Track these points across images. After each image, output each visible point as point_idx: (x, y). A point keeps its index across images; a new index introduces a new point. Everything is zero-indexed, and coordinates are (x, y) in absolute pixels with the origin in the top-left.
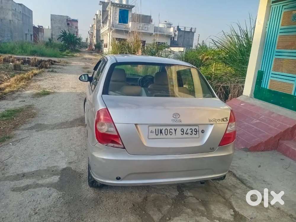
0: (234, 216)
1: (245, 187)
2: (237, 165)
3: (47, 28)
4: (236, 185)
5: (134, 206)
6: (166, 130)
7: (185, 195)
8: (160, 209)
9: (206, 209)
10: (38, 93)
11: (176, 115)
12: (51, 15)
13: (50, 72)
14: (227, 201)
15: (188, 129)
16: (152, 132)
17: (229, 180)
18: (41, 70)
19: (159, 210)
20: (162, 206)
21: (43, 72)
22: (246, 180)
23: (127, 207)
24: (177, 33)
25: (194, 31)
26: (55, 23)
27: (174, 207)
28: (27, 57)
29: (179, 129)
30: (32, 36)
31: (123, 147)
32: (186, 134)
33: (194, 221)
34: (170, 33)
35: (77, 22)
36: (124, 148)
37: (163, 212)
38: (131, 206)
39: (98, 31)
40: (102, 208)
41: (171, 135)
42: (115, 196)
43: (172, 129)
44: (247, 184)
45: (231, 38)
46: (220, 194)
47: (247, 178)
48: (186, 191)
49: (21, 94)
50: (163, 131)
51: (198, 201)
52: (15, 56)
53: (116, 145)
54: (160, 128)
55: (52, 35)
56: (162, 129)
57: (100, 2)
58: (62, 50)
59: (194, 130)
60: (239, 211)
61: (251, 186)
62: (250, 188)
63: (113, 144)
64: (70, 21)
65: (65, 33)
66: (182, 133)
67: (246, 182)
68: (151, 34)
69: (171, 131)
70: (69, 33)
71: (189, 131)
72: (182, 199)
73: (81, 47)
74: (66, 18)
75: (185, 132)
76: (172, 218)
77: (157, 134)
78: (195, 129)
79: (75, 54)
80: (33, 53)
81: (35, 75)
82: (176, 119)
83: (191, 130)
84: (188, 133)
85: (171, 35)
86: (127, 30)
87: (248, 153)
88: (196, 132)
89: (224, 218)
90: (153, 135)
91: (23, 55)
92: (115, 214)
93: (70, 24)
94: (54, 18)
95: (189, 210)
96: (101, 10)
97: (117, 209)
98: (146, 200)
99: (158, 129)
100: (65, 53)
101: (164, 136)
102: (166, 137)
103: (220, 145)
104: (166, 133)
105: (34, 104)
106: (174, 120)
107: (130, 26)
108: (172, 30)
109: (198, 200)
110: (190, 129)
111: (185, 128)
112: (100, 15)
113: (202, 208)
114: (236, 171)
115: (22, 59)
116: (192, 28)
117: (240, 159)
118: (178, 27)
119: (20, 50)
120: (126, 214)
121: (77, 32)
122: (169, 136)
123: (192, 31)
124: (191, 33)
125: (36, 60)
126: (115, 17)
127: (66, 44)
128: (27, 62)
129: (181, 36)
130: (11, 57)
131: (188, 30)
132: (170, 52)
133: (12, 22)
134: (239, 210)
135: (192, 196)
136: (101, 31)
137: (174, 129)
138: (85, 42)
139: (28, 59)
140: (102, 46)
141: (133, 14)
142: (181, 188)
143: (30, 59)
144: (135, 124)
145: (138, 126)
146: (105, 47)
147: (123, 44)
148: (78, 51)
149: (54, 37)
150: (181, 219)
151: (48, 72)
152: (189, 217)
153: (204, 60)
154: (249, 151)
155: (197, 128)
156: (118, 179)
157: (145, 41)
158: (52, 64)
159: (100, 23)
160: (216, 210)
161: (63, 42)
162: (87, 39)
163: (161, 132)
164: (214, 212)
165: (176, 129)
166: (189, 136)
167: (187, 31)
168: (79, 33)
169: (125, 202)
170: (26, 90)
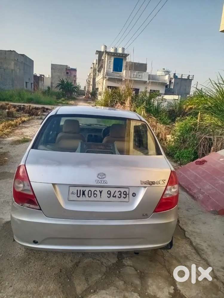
0: (172, 296)
1: (199, 258)
2: (198, 231)
3: (48, 77)
4: (189, 256)
5: (61, 271)
6: (90, 192)
7: (124, 263)
8: (88, 278)
9: (142, 283)
10: (19, 140)
11: (102, 175)
12: (52, 64)
13: (39, 119)
14: (171, 275)
15: (115, 191)
16: (73, 193)
17: (183, 248)
18: (30, 118)
19: (87, 280)
20: (92, 275)
21: (33, 119)
22: (203, 250)
23: (52, 272)
24: (173, 81)
25: (191, 78)
26: (55, 72)
27: (105, 277)
28: (23, 104)
29: (105, 191)
30: (33, 84)
31: (39, 208)
32: (113, 196)
33: (122, 297)
34: (165, 81)
35: (76, 70)
36: (41, 209)
37: (90, 283)
38: (57, 271)
39: (94, 79)
40: (25, 271)
41: (95, 197)
42: (45, 258)
43: (97, 191)
44: (203, 255)
45: (218, 86)
46: (165, 266)
47: (204, 248)
48: (126, 259)
49: (2, 141)
50: (86, 193)
51: (135, 272)
52: (12, 103)
53: (32, 206)
54: (82, 189)
55: (52, 83)
56: (85, 190)
57: (97, 51)
58: (58, 98)
59: (123, 193)
60: (180, 289)
61: (207, 258)
62: (206, 260)
63: (29, 205)
64: (69, 70)
65: (63, 81)
66: (109, 196)
67: (202, 252)
68: (145, 82)
69: (95, 192)
70: (66, 81)
71: (117, 194)
72: (119, 268)
73: (79, 95)
74: (65, 67)
75: (112, 195)
76: (98, 290)
77: (79, 195)
78: (124, 191)
79: (71, 102)
80: (30, 101)
81: (24, 122)
82: (102, 180)
83: (120, 193)
84: (116, 196)
85: (166, 82)
86: (120, 78)
87: (217, 216)
88: (126, 195)
89: (160, 296)
90: (75, 197)
91: (20, 102)
92: (37, 279)
93: (69, 73)
94: (54, 67)
95: (121, 283)
96: (98, 59)
97: (40, 273)
98: (77, 266)
99: (80, 190)
100: (60, 101)
101: (87, 198)
102: (89, 200)
103: (155, 211)
104: (90, 195)
105: (10, 151)
106: (98, 181)
107: (124, 74)
108: (167, 78)
109: (137, 271)
110: (118, 192)
111: (112, 190)
112: (97, 64)
113: (138, 282)
114: (195, 238)
115: (18, 107)
116: (189, 75)
117: (204, 223)
118: (175, 74)
119: (17, 98)
120: (48, 281)
121: (75, 81)
122: (92, 198)
123: (190, 78)
124: (188, 80)
125: (31, 108)
126: (109, 66)
127: (64, 92)
128: (22, 109)
129: (177, 83)
130: (8, 104)
131: (185, 77)
132: (162, 100)
133: (14, 71)
134: (182, 287)
135: (132, 265)
136: (96, 79)
137: (100, 191)
138: (84, 90)
139: (23, 107)
140: (97, 93)
141: (127, 63)
142: (123, 254)
143: (25, 106)
144: (53, 184)
145: (57, 186)
146: (99, 95)
147: (114, 93)
148: (74, 99)
149: (53, 85)
150: (108, 293)
151: (37, 119)
152: (117, 292)
153: (187, 109)
154: (218, 215)
155: (127, 190)
156: (35, 242)
157: (139, 89)
158: (44, 112)
159: (96, 71)
160: (152, 285)
161: (61, 90)
162: (85, 87)
163: (84, 194)
164: (150, 288)
165: (102, 191)
166: (117, 199)
167: (184, 79)
168: (77, 81)
169: (53, 266)
170: (8, 137)
